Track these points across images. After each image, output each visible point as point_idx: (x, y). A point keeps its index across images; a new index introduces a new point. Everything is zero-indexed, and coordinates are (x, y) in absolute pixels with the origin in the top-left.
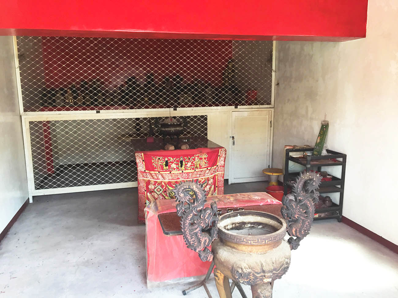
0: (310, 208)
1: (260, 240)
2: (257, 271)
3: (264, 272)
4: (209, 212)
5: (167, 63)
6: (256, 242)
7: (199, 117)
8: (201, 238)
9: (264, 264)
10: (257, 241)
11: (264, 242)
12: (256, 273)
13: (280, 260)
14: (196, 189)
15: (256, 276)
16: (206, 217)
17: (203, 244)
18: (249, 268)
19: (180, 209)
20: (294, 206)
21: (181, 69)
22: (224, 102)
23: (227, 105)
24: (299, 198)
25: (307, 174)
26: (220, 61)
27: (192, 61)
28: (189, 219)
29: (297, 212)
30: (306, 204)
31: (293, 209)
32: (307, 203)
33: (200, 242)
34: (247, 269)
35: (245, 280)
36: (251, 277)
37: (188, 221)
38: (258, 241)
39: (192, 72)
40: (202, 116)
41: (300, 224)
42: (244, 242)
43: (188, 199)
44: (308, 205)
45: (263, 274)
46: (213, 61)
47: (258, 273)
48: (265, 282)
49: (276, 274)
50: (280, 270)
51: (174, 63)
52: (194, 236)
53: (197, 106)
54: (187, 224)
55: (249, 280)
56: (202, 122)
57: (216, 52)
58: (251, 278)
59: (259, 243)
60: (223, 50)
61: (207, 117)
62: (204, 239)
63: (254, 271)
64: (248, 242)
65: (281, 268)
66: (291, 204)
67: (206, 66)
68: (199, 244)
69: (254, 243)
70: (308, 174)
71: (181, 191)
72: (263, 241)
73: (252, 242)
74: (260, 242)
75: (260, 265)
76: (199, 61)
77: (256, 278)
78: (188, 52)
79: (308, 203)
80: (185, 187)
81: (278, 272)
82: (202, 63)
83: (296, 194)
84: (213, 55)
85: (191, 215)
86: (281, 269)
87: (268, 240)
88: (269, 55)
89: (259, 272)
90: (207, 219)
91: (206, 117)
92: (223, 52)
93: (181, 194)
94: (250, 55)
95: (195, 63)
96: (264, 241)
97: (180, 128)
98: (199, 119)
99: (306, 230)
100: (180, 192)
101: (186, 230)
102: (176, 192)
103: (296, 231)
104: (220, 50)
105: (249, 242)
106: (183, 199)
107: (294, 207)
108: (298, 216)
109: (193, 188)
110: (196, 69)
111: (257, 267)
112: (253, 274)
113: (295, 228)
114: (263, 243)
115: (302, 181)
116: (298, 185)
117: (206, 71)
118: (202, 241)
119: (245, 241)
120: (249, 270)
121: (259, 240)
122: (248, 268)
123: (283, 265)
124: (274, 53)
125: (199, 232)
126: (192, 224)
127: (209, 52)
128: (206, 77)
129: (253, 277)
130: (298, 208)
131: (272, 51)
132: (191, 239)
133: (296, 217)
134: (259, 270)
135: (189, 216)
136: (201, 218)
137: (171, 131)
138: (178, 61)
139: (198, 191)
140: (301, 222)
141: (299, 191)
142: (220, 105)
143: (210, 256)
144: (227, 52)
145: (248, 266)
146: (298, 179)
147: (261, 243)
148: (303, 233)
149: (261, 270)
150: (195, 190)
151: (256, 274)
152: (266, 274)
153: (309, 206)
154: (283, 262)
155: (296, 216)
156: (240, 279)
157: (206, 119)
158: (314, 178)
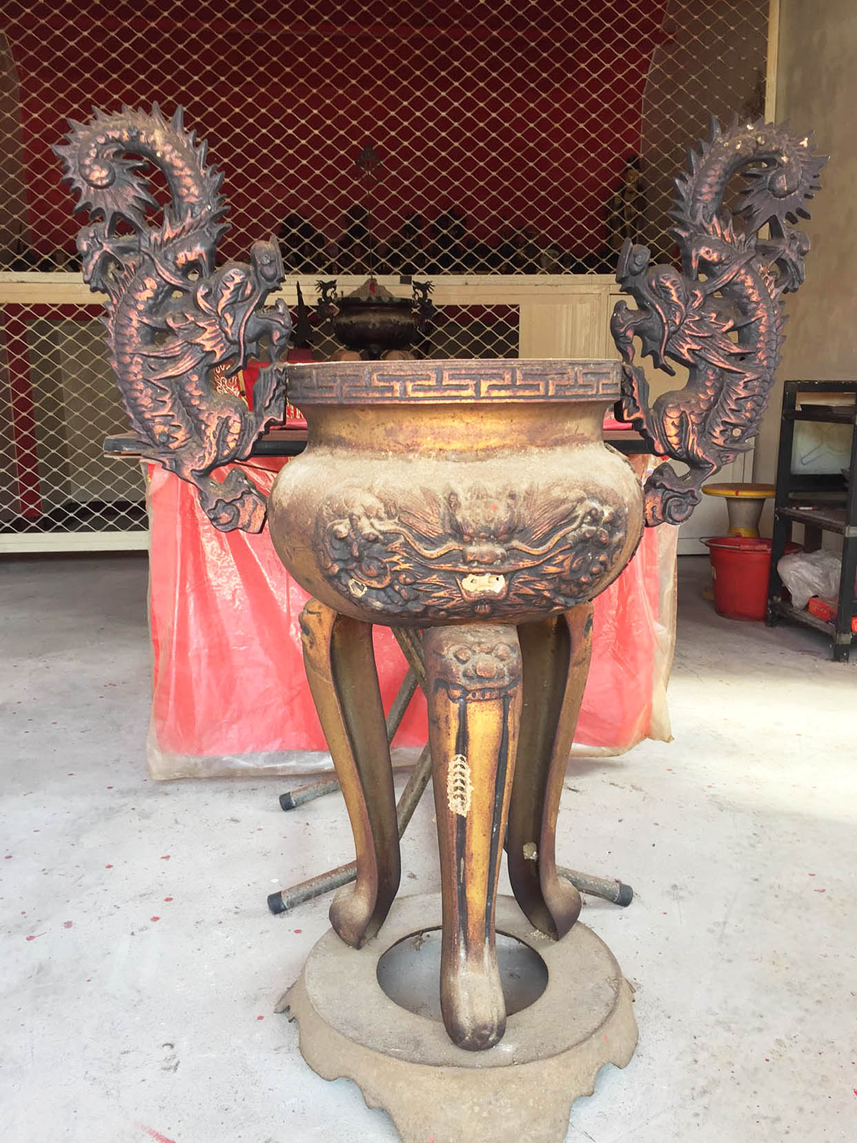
0: (759, 313)
1: (452, 377)
2: (423, 528)
3: (458, 532)
4: (238, 280)
5: (380, 113)
6: (430, 388)
7: (489, 310)
8: (203, 408)
9: (463, 497)
10: (433, 383)
11: (470, 392)
12: (422, 538)
13: (557, 493)
14: (169, 148)
15: (424, 557)
16: (223, 303)
17: (214, 442)
18: (387, 512)
19: (89, 246)
20: (673, 292)
21: (431, 134)
22: (579, 260)
23: (591, 270)
24: (702, 252)
25: (746, 131)
26: (569, 106)
27: (469, 105)
28: (141, 307)
29: (689, 328)
30: (736, 288)
31: (669, 304)
32: (743, 282)
33: (197, 430)
34: (375, 521)
35: (375, 584)
36: (395, 558)
37: (134, 316)
38: (440, 380)
39: (469, 144)
40: (501, 309)
41: (705, 393)
42: (376, 389)
43: (131, 200)
44: (748, 297)
45: (452, 545)
46: (544, 106)
47: (432, 543)
48: (468, 592)
49: (531, 556)
50: (550, 544)
51: (406, 114)
52: (166, 398)
53: (482, 270)
54: (133, 331)
55: (387, 581)
56: (501, 328)
57: (558, 75)
58: (397, 568)
59: (446, 394)
60: (583, 66)
61: (518, 310)
62: (216, 414)
63: (410, 527)
64: (391, 389)
65: (561, 533)
66: (658, 281)
67: (519, 125)
68: (196, 438)
69: (421, 394)
70: (749, 127)
71: (93, 154)
72: (463, 382)
73: (410, 386)
74: (449, 387)
75: (443, 502)
76: (494, 105)
77: (425, 566)
78: (456, 74)
79: (749, 282)
80: (111, 134)
81: (541, 550)
82: (506, 115)
83: (686, 229)
84: (545, 85)
85: (151, 283)
86: (556, 538)
87: (494, 382)
88: (754, 88)
89: (433, 535)
90: (227, 316)
91: (514, 310)
92: (583, 75)
93: (96, 167)
94: (681, 87)
95: (481, 114)
96: (471, 383)
97: (403, 318)
98: (489, 319)
99: (735, 426)
100: (88, 155)
101: (128, 359)
102: (72, 156)
103: (682, 426)
104: (570, 65)
105: (397, 386)
106: (109, 199)
107: (675, 298)
108: (695, 347)
109: (154, 142)
110: (482, 135)
111: (428, 510)
112: (406, 544)
113: (677, 407)
114: (464, 393)
115: (717, 161)
116: (699, 184)
117: (519, 145)
118: (207, 426)
119: (377, 383)
120: (389, 526)
121: (446, 374)
122: (383, 515)
123: (568, 517)
124: (771, 79)
125: (195, 378)
126: (158, 334)
127: (532, 75)
128: (519, 164)
129: (407, 560)
130: (696, 304)
131: (762, 74)
132: (155, 409)
133: (684, 351)
134: (436, 527)
135: (138, 291)
136: (197, 306)
137: (371, 327)
138: (418, 104)
139: (179, 163)
140: (708, 384)
141: (700, 217)
142: (567, 270)
143: (249, 506)
144: (595, 76)
145: (381, 506)
146: (700, 153)
147: (454, 393)
148: (720, 441)
149: (448, 526)
150: (163, 155)
151: (419, 546)
152: (472, 549)
153: (754, 298)
154: (568, 506)
155: (686, 348)
156: (351, 582)
157: (514, 319)
158: (779, 153)
